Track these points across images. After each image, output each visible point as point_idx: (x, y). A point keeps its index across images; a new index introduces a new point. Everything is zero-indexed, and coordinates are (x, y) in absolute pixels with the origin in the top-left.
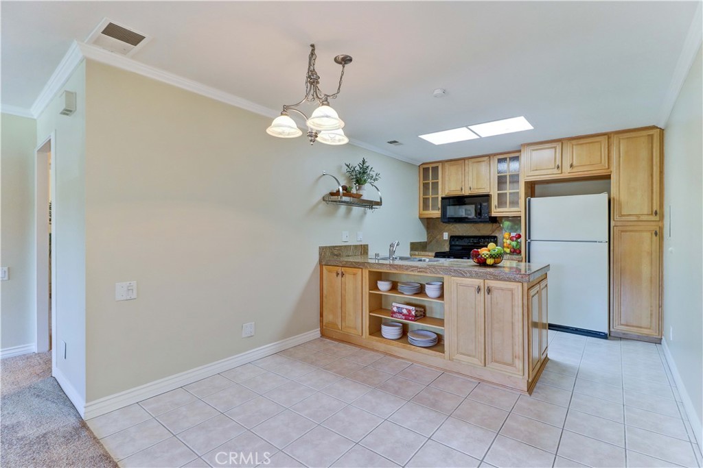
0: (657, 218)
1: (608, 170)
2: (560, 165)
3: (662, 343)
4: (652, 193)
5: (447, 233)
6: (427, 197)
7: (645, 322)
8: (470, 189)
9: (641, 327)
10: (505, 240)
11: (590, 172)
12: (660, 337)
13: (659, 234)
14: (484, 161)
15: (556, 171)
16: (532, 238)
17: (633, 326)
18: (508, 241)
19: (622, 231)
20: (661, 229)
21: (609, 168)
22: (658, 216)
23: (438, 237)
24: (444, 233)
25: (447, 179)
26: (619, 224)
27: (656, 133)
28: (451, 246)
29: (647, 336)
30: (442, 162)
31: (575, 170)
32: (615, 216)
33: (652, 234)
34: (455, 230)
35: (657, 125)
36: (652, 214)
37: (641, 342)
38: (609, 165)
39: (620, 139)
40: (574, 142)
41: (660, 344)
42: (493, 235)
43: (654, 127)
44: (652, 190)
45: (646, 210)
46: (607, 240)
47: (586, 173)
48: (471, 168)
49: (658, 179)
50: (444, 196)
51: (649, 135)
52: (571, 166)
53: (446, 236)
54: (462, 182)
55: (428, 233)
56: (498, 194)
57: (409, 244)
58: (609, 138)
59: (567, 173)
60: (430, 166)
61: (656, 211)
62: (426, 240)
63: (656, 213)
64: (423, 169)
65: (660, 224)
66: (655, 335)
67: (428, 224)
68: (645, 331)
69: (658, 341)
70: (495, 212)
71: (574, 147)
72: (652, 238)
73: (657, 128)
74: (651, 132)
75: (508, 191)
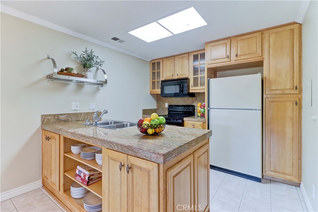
0: (297, 92)
1: (262, 57)
2: (229, 55)
3: (301, 186)
4: (293, 73)
5: (167, 103)
6: (154, 81)
7: (288, 170)
8: (178, 75)
9: (285, 174)
10: (198, 108)
11: (249, 59)
12: (299, 182)
13: (298, 104)
14: (185, 57)
15: (226, 60)
16: (210, 107)
17: (279, 173)
18: (200, 109)
19: (272, 102)
20: (300, 100)
21: (262, 56)
22: (298, 90)
23: (163, 106)
24: (166, 103)
25: (165, 69)
26: (269, 96)
27: (296, 27)
28: (169, 111)
29: (290, 181)
30: (162, 59)
31: (239, 58)
32: (267, 91)
33: (293, 104)
34: (171, 101)
35: (296, 21)
36: (293, 89)
37: (284, 185)
38: (262, 54)
39: (270, 34)
40: (239, 38)
41: (299, 187)
42: (192, 104)
43: (295, 23)
44: (293, 70)
45: (289, 86)
46: (261, 108)
47: (246, 60)
48: (178, 61)
49: (298, 62)
50: (163, 80)
51: (290, 29)
52: (237, 55)
53: (167, 105)
54: (173, 71)
55: (157, 103)
56: (194, 78)
57: (142, 110)
58: (262, 34)
59: (234, 61)
60: (156, 61)
61: (296, 86)
62: (156, 108)
63: (296, 88)
64: (152, 63)
65: (299, 96)
66: (296, 180)
67: (157, 98)
68: (288, 178)
69: (298, 185)
70: (192, 90)
71: (239, 42)
72: (293, 107)
73: (297, 23)
74: (292, 27)
75: (199, 76)
